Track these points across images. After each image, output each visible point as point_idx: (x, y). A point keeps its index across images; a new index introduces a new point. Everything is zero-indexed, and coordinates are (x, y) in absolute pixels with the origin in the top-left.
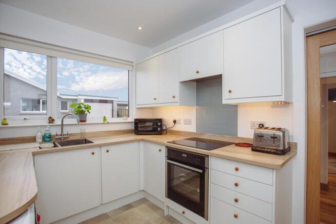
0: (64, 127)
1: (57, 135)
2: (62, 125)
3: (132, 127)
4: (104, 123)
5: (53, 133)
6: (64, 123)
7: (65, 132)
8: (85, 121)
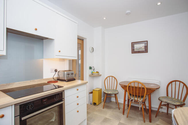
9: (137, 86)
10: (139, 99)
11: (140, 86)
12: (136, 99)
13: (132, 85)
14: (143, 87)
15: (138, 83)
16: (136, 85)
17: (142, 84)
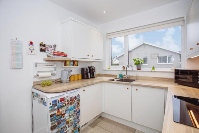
0: (128, 72)
1: (124, 76)
2: (127, 71)
3: (173, 76)
4: (151, 71)
5: (123, 75)
6: (127, 70)
7: (128, 75)
8: (140, 69)
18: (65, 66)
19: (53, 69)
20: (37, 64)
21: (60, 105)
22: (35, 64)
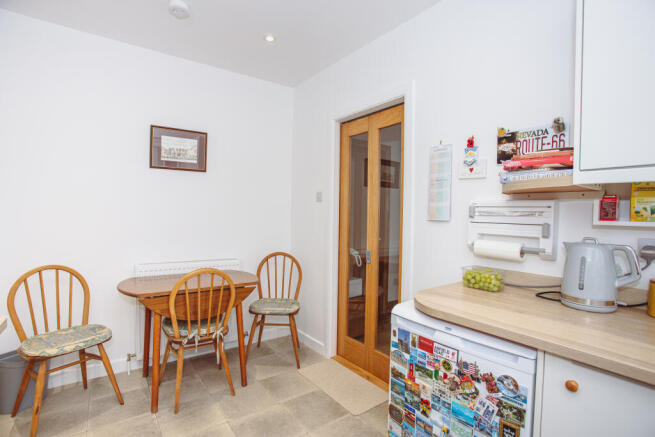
9: (196, 287)
10: (212, 329)
11: (218, 282)
12: (204, 331)
13: (192, 285)
14: (226, 283)
15: (213, 273)
16: (206, 283)
17: (223, 275)
18: (602, 218)
19: (537, 232)
20: (477, 209)
21: (418, 358)
22: (470, 208)
